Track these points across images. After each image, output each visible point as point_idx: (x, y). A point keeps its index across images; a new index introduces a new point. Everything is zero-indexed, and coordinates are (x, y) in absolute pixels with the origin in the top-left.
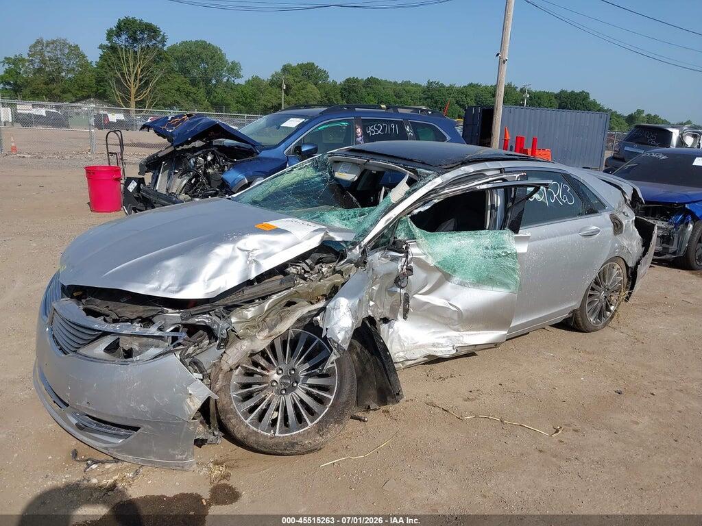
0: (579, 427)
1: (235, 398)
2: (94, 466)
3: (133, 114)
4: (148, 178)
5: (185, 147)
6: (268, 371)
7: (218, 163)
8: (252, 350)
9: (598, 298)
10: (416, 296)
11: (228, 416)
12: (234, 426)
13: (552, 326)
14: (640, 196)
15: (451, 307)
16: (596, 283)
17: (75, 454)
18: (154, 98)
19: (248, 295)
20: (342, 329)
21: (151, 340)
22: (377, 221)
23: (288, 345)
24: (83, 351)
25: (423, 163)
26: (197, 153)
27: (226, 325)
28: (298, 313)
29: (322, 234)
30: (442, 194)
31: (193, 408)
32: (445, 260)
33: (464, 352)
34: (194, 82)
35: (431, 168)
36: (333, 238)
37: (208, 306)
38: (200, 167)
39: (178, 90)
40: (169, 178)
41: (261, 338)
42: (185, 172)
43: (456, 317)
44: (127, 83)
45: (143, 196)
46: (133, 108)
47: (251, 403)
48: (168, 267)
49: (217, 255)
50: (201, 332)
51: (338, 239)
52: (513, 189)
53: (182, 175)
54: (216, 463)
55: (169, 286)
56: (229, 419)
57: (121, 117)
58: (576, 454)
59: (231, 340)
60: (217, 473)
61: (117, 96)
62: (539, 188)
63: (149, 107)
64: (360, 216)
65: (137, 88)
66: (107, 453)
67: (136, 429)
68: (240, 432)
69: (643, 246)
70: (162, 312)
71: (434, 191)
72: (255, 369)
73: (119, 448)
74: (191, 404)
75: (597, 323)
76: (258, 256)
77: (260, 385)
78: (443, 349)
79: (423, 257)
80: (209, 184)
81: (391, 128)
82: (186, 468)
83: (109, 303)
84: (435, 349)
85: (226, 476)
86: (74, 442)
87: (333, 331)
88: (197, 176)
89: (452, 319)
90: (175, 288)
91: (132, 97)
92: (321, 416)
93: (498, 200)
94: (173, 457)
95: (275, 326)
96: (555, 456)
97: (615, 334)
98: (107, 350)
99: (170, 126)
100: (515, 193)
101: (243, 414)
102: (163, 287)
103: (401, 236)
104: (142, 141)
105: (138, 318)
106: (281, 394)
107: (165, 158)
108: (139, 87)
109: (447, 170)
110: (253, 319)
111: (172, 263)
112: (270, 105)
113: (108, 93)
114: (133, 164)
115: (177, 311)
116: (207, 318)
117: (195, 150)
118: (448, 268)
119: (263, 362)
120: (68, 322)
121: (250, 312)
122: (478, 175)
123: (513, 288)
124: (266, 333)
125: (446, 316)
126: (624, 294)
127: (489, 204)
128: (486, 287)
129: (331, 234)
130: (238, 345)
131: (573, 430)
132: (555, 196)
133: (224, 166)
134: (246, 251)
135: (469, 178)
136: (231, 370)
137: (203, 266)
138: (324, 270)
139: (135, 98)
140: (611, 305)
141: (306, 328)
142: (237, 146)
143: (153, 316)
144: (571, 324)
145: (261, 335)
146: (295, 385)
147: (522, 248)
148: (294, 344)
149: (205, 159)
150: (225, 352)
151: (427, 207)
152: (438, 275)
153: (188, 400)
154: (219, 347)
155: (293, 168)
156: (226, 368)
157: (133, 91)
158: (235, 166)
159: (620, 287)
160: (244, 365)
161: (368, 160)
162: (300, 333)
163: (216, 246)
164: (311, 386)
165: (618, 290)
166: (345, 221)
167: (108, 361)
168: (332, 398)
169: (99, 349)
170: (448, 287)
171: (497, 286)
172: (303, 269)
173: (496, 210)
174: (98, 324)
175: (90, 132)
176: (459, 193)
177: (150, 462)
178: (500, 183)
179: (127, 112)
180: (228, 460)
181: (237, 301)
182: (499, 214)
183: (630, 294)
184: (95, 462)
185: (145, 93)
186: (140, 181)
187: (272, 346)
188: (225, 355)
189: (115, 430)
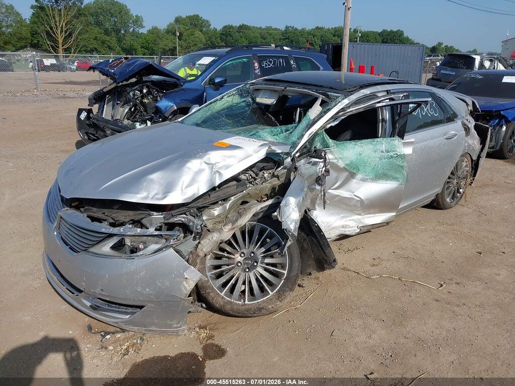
0: (459, 281)
1: (210, 276)
2: (108, 337)
3: (62, 59)
4: (95, 108)
5: (125, 83)
6: (234, 255)
7: (151, 94)
8: (221, 240)
9: (453, 184)
10: (330, 191)
11: (208, 291)
12: (213, 299)
13: (422, 207)
14: (478, 107)
15: (355, 197)
16: (452, 173)
17: (90, 328)
18: (77, 46)
19: (214, 198)
20: (292, 221)
21: (150, 238)
22: (303, 136)
23: (247, 235)
24: (94, 250)
25: (331, 88)
26: (135, 88)
27: (200, 223)
28: (253, 210)
29: (267, 148)
30: (349, 112)
31: (188, 288)
32: (352, 162)
33: (365, 230)
34: (107, 33)
35: (339, 92)
36: (275, 151)
37: (184, 208)
38: (137, 98)
39: (95, 39)
40: (113, 108)
41: (227, 230)
42: (126, 102)
43: (359, 205)
44: (55, 34)
45: (94, 123)
46: (61, 54)
47: (223, 280)
48: (152, 180)
49: (189, 168)
50: (177, 228)
51: (279, 151)
52: (399, 106)
53: (123, 105)
54: (201, 327)
55: (155, 195)
56: (209, 293)
57: (54, 61)
58: (463, 301)
59: (203, 233)
60: (203, 335)
61: (48, 45)
62: (421, 104)
63: (74, 53)
64: (286, 132)
65: (63, 38)
66: (116, 326)
67: (141, 307)
68: (218, 303)
69: (481, 144)
70: (150, 215)
71: (343, 109)
72: (223, 254)
73: (126, 322)
74: (187, 286)
75: (451, 202)
76: (219, 168)
77: (228, 266)
78: (350, 229)
79: (335, 161)
80: (146, 111)
81: (280, 62)
82: (180, 333)
83: (105, 210)
84: (344, 230)
85: (211, 337)
86: (87, 318)
87: (286, 222)
88: (135, 105)
89: (356, 206)
90: (159, 196)
91: (60, 45)
92: (279, 287)
93: (387, 115)
94: (170, 326)
95: (237, 220)
96: (449, 304)
97: (465, 210)
98: (113, 248)
99: (112, 67)
100: (401, 109)
101: (218, 288)
102: (151, 196)
103: (318, 145)
104: (73, 80)
105: (131, 220)
106: (245, 271)
107: (109, 92)
108: (65, 37)
109: (351, 93)
110: (219, 216)
111: (155, 176)
112: (167, 48)
113: (41, 43)
114: (72, 98)
115: (160, 213)
116: (184, 218)
117: (133, 85)
118: (354, 168)
119: (228, 248)
120: (75, 227)
121: (217, 211)
122: (373, 96)
123: (401, 180)
124: (229, 226)
125: (351, 205)
126: (469, 181)
127: (381, 118)
128: (381, 181)
129: (273, 148)
130: (210, 236)
131: (456, 283)
132: (425, 110)
133: (157, 97)
134: (210, 164)
135: (366, 98)
136: (206, 255)
137: (179, 177)
138: (266, 175)
139: (63, 46)
140: (461, 188)
141: (259, 221)
142: (163, 80)
143: (142, 219)
144: (435, 205)
145: (226, 228)
146: (256, 264)
147: (408, 151)
148: (251, 233)
149: (141, 92)
150: (199, 243)
151: (336, 123)
152: (346, 174)
153: (185, 283)
154: (195, 239)
155: (223, 96)
156: (201, 254)
157: (61, 41)
158: (165, 96)
159: (467, 175)
160: (214, 251)
161: (286, 88)
162: (255, 225)
163: (187, 162)
164: (268, 264)
165: (465, 178)
166: (275, 137)
167: (116, 257)
168: (285, 272)
169: (106, 247)
170: (354, 183)
171: (391, 180)
172: (251, 175)
173: (386, 123)
174: (105, 228)
175: (35, 74)
176: (362, 110)
177: (151, 330)
178: (387, 102)
179: (56, 57)
180: (209, 324)
181: (206, 203)
182: (388, 125)
183: (473, 179)
184: (108, 333)
185: (70, 42)
186: (89, 111)
187: (234, 236)
188: (199, 245)
189: (123, 309)
